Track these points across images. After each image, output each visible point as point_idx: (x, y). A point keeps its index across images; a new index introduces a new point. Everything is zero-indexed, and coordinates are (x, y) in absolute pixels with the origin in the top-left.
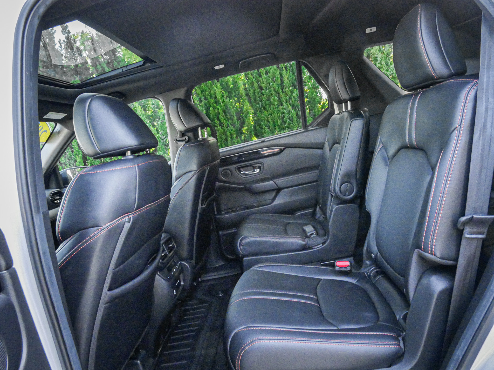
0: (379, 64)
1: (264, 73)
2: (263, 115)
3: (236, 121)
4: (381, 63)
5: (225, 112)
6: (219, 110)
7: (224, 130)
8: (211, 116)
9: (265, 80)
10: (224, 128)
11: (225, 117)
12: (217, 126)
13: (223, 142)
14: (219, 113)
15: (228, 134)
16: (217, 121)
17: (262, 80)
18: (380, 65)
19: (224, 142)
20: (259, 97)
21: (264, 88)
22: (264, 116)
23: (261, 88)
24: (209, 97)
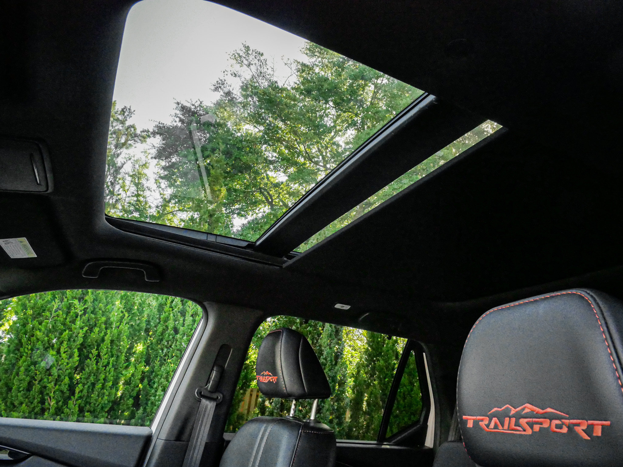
0: (323, 359)
1: (191, 313)
2: (162, 368)
3: (123, 362)
4: (325, 359)
5: (112, 342)
6: (107, 336)
7: (98, 369)
8: (89, 340)
9: (187, 323)
10: (100, 365)
11: (109, 350)
12: (91, 359)
13: (86, 386)
14: (103, 340)
15: (102, 376)
16: (95, 352)
17: (184, 320)
18: (324, 361)
19: (89, 387)
20: (168, 341)
21: (181, 332)
22: (164, 370)
23: (176, 331)
24: (101, 311)
